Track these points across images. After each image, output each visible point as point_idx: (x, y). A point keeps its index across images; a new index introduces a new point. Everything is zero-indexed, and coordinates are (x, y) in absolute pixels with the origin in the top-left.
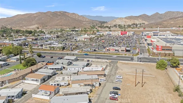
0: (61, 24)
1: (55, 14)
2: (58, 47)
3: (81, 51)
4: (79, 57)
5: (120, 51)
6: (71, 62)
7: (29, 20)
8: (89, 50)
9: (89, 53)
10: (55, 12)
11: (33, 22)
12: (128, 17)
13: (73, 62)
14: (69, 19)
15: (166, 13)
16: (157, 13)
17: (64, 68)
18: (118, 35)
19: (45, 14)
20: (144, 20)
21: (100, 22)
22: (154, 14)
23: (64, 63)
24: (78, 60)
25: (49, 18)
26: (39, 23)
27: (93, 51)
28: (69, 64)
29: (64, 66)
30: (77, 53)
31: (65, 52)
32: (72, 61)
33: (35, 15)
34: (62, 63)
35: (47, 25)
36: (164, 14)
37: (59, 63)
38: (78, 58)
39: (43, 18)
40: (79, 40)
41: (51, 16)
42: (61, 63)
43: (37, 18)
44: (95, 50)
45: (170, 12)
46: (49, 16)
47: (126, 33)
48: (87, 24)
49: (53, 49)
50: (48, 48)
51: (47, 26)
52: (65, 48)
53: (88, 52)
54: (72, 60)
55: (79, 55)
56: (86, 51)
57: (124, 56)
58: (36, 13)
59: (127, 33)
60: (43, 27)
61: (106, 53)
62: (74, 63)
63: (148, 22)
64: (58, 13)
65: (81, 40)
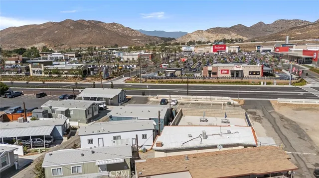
0: (90, 40)
1: (80, 24)
2: (69, 70)
3: (133, 79)
4: (130, 93)
5: (246, 74)
6: (101, 109)
7: (29, 36)
8: (156, 75)
9: (159, 82)
10: (80, 20)
11: (37, 39)
12: (213, 28)
13: (109, 107)
14: (106, 33)
15: (277, 23)
16: (261, 23)
17: (70, 132)
18: (208, 52)
19: (61, 24)
20: (241, 35)
21: (162, 39)
22: (255, 25)
23: (72, 113)
24: (129, 99)
25: (67, 30)
26: (47, 40)
27: (168, 78)
28: (96, 113)
29: (74, 124)
30: (124, 83)
31: (89, 81)
32: (108, 104)
33: (42, 27)
34: (67, 113)
35: (63, 43)
36: (273, 24)
37: (53, 111)
38: (129, 96)
39: (56, 30)
40: (126, 59)
41: (72, 27)
42: (62, 112)
43: (45, 32)
44: (173, 75)
45: (283, 20)
46: (68, 28)
47: (225, 49)
48: (140, 41)
49: (56, 75)
50: (43, 75)
51: (63, 45)
52: (89, 73)
53: (154, 80)
54: (107, 99)
55: (130, 88)
56: (149, 78)
57: (265, 85)
58: (44, 24)
59: (227, 48)
60: (55, 46)
61: (207, 80)
62: (114, 111)
63: (247, 37)
64: (86, 23)
65: (131, 59)
